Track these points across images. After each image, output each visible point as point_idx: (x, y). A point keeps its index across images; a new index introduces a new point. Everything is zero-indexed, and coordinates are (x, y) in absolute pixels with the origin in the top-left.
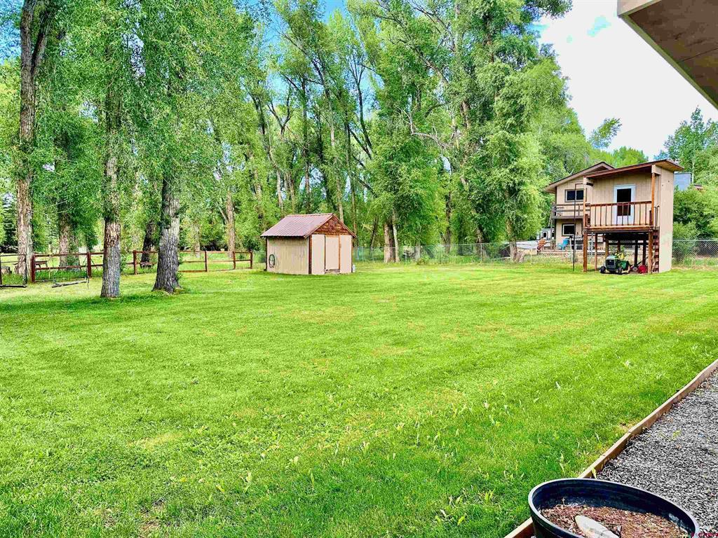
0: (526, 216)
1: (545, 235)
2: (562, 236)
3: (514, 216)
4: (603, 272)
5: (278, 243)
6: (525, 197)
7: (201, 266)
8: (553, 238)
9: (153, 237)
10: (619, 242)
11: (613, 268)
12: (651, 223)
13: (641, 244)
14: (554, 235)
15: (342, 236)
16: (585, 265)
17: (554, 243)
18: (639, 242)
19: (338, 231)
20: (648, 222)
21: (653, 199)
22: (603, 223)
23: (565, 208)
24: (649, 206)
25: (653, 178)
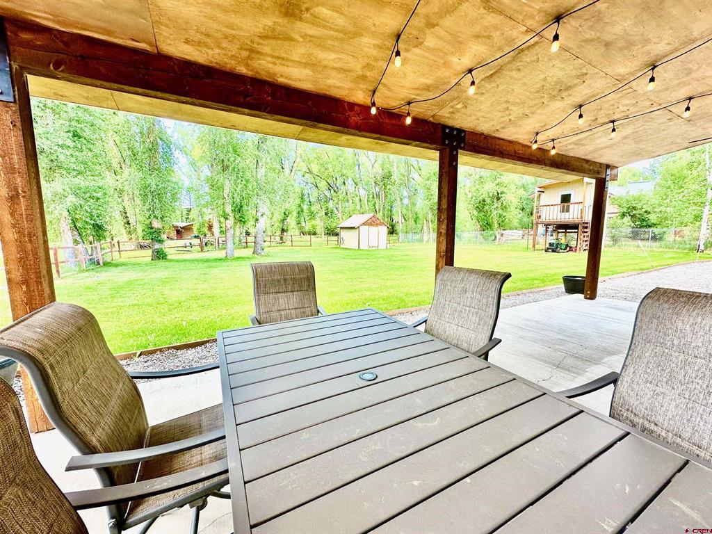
4: (546, 251)
5: (345, 230)
7: (308, 244)
9: (285, 228)
11: (554, 248)
12: (581, 217)
15: (380, 227)
16: (534, 246)
19: (377, 224)
20: (579, 217)
21: (584, 200)
22: (547, 218)
24: (581, 206)
25: (585, 186)
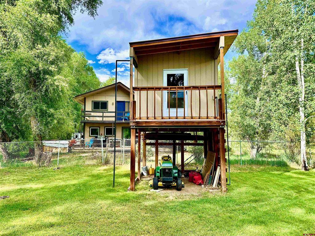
0: (52, 110)
1: (77, 136)
2: (90, 136)
3: (38, 110)
6: (51, 88)
8: (82, 138)
10: (157, 141)
13: (178, 144)
14: (83, 137)
17: (83, 142)
18: (177, 141)
23: (93, 114)
